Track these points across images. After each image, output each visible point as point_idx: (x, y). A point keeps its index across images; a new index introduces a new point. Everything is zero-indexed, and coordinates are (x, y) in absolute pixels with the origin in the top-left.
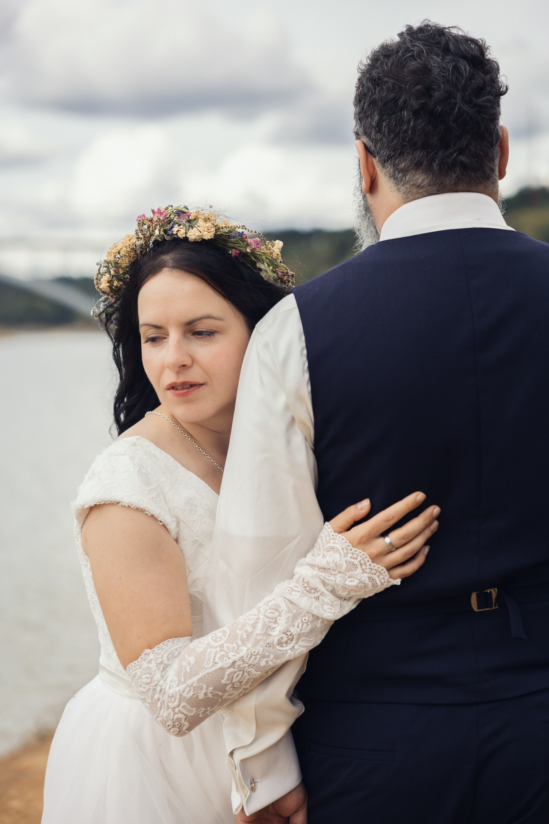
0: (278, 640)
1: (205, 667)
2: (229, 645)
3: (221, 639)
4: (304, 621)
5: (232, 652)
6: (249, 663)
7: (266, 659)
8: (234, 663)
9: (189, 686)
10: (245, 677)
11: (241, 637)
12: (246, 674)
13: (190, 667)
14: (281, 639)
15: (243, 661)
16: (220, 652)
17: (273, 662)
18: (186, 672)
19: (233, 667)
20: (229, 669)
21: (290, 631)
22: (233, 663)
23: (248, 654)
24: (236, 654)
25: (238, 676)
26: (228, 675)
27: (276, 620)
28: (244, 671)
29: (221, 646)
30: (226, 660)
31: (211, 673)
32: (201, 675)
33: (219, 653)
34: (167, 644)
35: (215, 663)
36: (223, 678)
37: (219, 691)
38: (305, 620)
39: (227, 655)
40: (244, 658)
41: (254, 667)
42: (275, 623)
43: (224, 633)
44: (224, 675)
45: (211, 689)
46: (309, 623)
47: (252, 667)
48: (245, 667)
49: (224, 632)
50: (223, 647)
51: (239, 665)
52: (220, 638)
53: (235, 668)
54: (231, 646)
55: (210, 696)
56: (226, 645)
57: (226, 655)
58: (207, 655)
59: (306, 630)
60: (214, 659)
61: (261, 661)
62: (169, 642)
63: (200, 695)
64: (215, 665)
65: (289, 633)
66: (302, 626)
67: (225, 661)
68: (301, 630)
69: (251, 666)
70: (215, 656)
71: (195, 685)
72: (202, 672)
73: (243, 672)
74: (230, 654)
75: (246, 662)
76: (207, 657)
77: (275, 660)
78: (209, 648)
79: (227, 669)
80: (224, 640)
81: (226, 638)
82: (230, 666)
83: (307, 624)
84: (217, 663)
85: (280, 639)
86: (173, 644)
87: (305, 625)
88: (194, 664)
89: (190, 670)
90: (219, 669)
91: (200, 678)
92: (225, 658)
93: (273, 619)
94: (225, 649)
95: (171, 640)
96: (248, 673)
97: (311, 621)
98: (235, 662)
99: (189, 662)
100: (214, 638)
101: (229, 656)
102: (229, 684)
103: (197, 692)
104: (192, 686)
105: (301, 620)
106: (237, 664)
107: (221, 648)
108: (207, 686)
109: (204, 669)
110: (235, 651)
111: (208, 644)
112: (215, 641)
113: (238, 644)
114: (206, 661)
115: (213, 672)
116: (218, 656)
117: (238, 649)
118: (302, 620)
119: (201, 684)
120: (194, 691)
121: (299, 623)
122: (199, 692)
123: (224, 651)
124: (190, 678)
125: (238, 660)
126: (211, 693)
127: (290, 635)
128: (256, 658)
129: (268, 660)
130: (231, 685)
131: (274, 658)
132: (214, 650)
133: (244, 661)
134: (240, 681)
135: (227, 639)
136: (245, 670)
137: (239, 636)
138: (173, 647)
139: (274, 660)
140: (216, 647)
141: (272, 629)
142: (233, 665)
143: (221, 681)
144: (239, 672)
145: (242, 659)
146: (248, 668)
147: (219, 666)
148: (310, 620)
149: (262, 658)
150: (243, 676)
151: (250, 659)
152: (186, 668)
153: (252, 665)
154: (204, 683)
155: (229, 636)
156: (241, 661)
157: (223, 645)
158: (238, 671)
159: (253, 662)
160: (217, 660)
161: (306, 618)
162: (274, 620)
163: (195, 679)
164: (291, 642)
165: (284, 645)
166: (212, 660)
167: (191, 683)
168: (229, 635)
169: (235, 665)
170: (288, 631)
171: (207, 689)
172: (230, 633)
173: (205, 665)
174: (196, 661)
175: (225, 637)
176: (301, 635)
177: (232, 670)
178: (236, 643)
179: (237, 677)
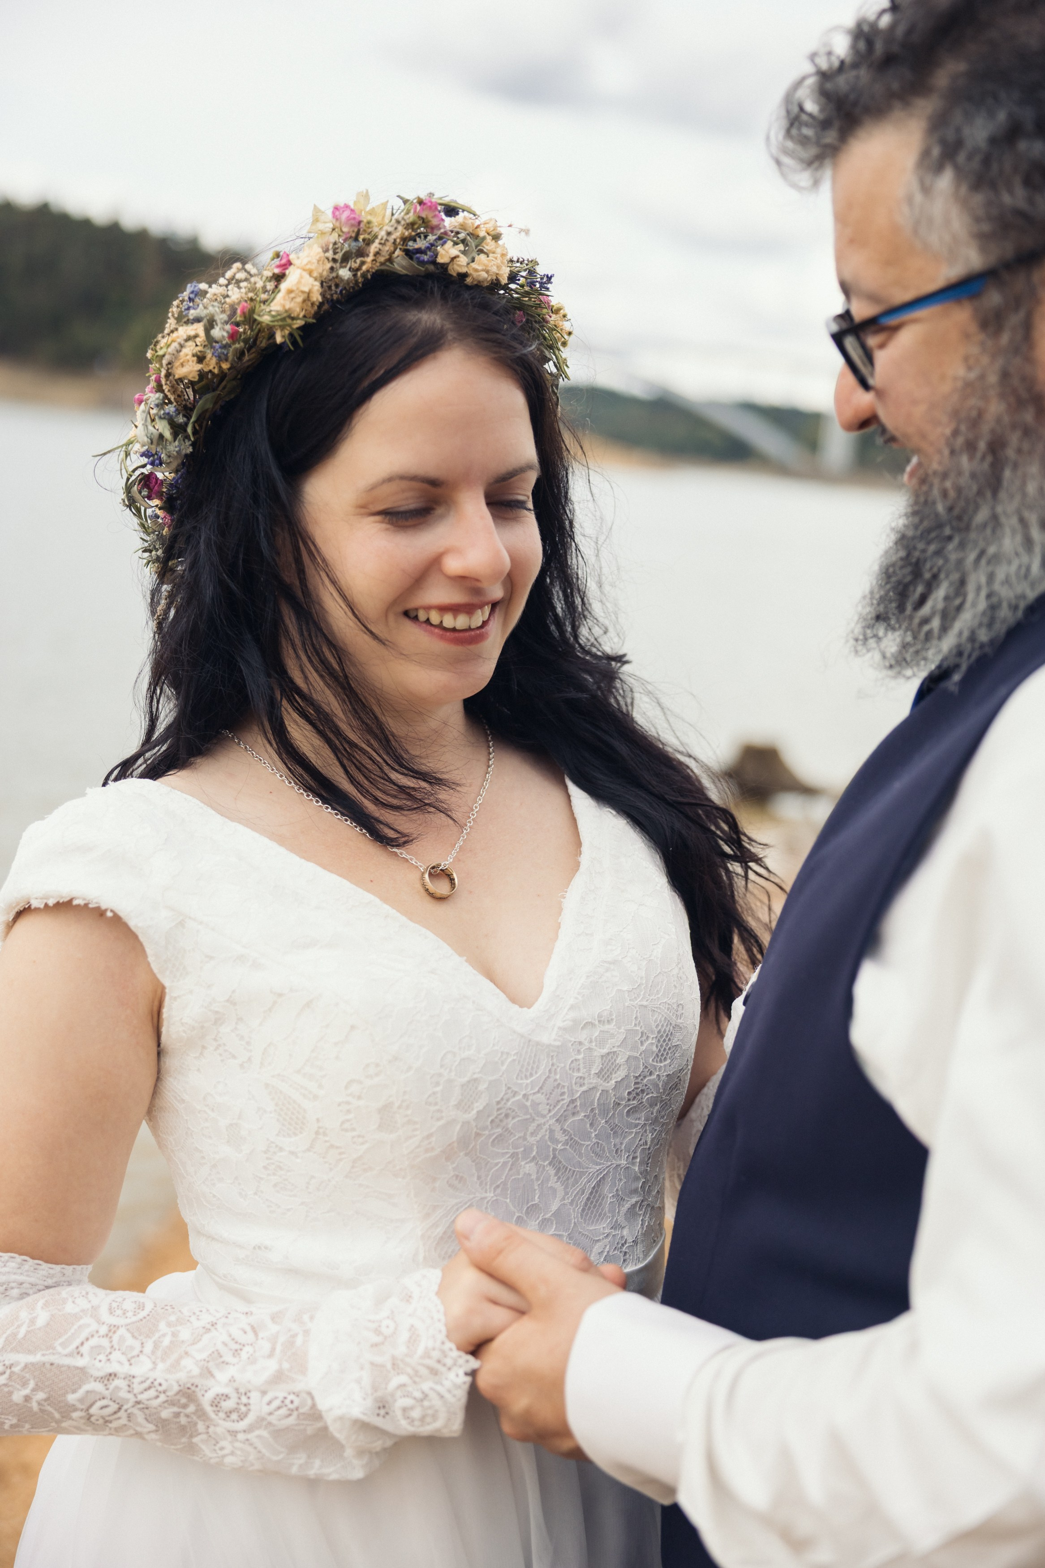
0: (218, 1395)
1: (54, 1348)
2: (128, 1336)
3: (124, 1314)
4: (287, 1402)
5: (123, 1354)
6: (141, 1397)
7: (176, 1409)
8: (113, 1376)
9: (4, 1365)
10: (119, 1418)
11: (159, 1338)
12: (122, 1413)
13: (30, 1329)
14: (224, 1398)
15: (129, 1386)
16: (103, 1337)
17: (189, 1420)
18: (14, 1335)
19: (106, 1385)
20: (95, 1381)
21: (249, 1398)
22: (110, 1375)
23: (148, 1379)
24: (127, 1363)
25: (106, 1407)
26: (88, 1392)
27: (241, 1350)
28: (122, 1406)
29: (112, 1327)
30: (100, 1361)
31: (59, 1367)
32: (37, 1358)
33: (99, 1337)
34: (7, 1261)
35: (78, 1353)
36: (74, 1391)
37: (56, 1410)
38: (292, 1402)
39: (110, 1353)
40: (136, 1381)
41: (146, 1411)
42: (236, 1354)
43: (139, 1309)
44: (80, 1387)
45: (41, 1396)
46: (295, 1413)
47: (143, 1408)
48: (127, 1401)
49: (142, 1307)
50: (115, 1332)
51: (117, 1388)
52: (125, 1312)
53: (107, 1389)
54: (130, 1341)
55: (35, 1406)
56: (122, 1331)
57: (109, 1350)
58: (75, 1327)
59: (280, 1420)
60: (82, 1344)
61: (165, 1408)
62: (13, 1260)
63: (15, 1392)
64: (75, 1354)
65: (244, 1400)
66: (279, 1408)
67: (97, 1361)
68: (270, 1414)
69: (141, 1406)
70: (87, 1339)
71: (16, 1369)
72: (43, 1355)
73: (120, 1409)
74: (116, 1356)
75: (136, 1391)
76: (72, 1331)
77: (195, 1418)
78: (91, 1316)
79: (92, 1379)
80: (128, 1321)
81: (134, 1319)
82: (102, 1378)
83: (288, 1412)
84: (82, 1355)
85: (222, 1395)
86: (19, 1268)
87: (283, 1411)
88: (39, 1329)
89: (25, 1336)
90: (77, 1368)
91: (33, 1364)
92: (102, 1357)
93: (236, 1343)
94: (116, 1338)
95: (19, 1258)
96: (129, 1414)
97: (304, 1414)
98: (115, 1375)
99: (36, 1317)
100: (114, 1305)
101: (111, 1357)
102: (82, 1410)
103: (13, 1383)
104: (10, 1368)
105: (285, 1395)
106: (117, 1382)
107: (110, 1331)
108: (37, 1385)
109: (51, 1351)
110: (129, 1356)
111: (95, 1308)
112: (111, 1311)
113: (143, 1347)
114: (66, 1337)
115: (63, 1366)
116: (93, 1342)
117: (138, 1356)
118: (285, 1398)
119: (27, 1376)
120: (10, 1378)
121: (276, 1398)
122: (18, 1386)
123: (111, 1342)
124: (14, 1350)
125: (123, 1376)
126: (39, 1404)
127: (245, 1405)
128: (157, 1397)
129: (181, 1412)
130: (83, 1414)
131: (194, 1413)
132: (94, 1326)
133: (132, 1386)
134: (107, 1418)
135: (134, 1323)
136: (125, 1407)
137: (157, 1335)
138: (15, 1274)
139: (192, 1416)
140: (103, 1323)
141: (223, 1362)
142: (108, 1380)
143: (67, 1393)
144: (111, 1403)
145: (130, 1380)
146: (133, 1406)
147: (80, 1362)
148: (301, 1410)
149: (169, 1404)
150: (115, 1413)
151: (145, 1390)
152: (19, 1326)
153: (143, 1404)
154: (34, 1377)
155: (141, 1320)
156: (127, 1382)
157: (118, 1327)
158: (111, 1399)
159: (148, 1400)
160: (85, 1349)
161: (297, 1402)
162: (238, 1347)
163: (23, 1359)
164: (238, 1421)
165: (222, 1415)
166: (77, 1342)
167: (11, 1362)
168: (145, 1318)
169: (111, 1381)
170: (245, 1394)
171: (33, 1390)
172: (148, 1315)
173: (57, 1344)
174: (48, 1324)
175: (135, 1315)
176: (264, 1423)
177: (98, 1387)
178: (142, 1344)
179: (102, 1408)
